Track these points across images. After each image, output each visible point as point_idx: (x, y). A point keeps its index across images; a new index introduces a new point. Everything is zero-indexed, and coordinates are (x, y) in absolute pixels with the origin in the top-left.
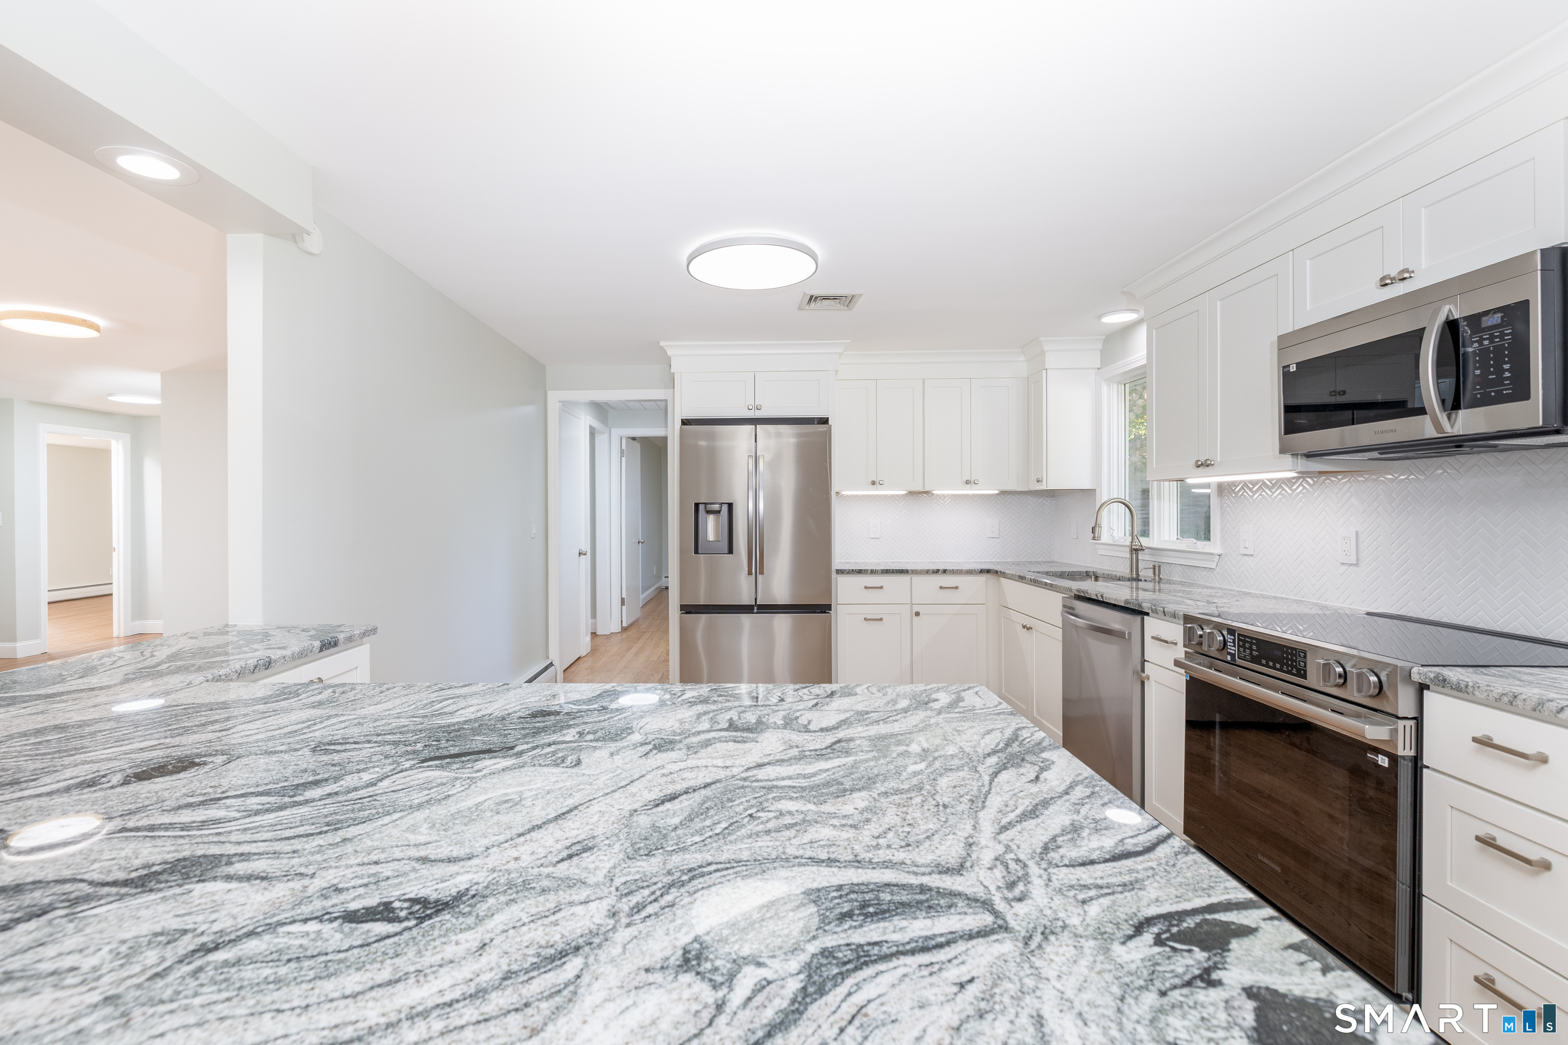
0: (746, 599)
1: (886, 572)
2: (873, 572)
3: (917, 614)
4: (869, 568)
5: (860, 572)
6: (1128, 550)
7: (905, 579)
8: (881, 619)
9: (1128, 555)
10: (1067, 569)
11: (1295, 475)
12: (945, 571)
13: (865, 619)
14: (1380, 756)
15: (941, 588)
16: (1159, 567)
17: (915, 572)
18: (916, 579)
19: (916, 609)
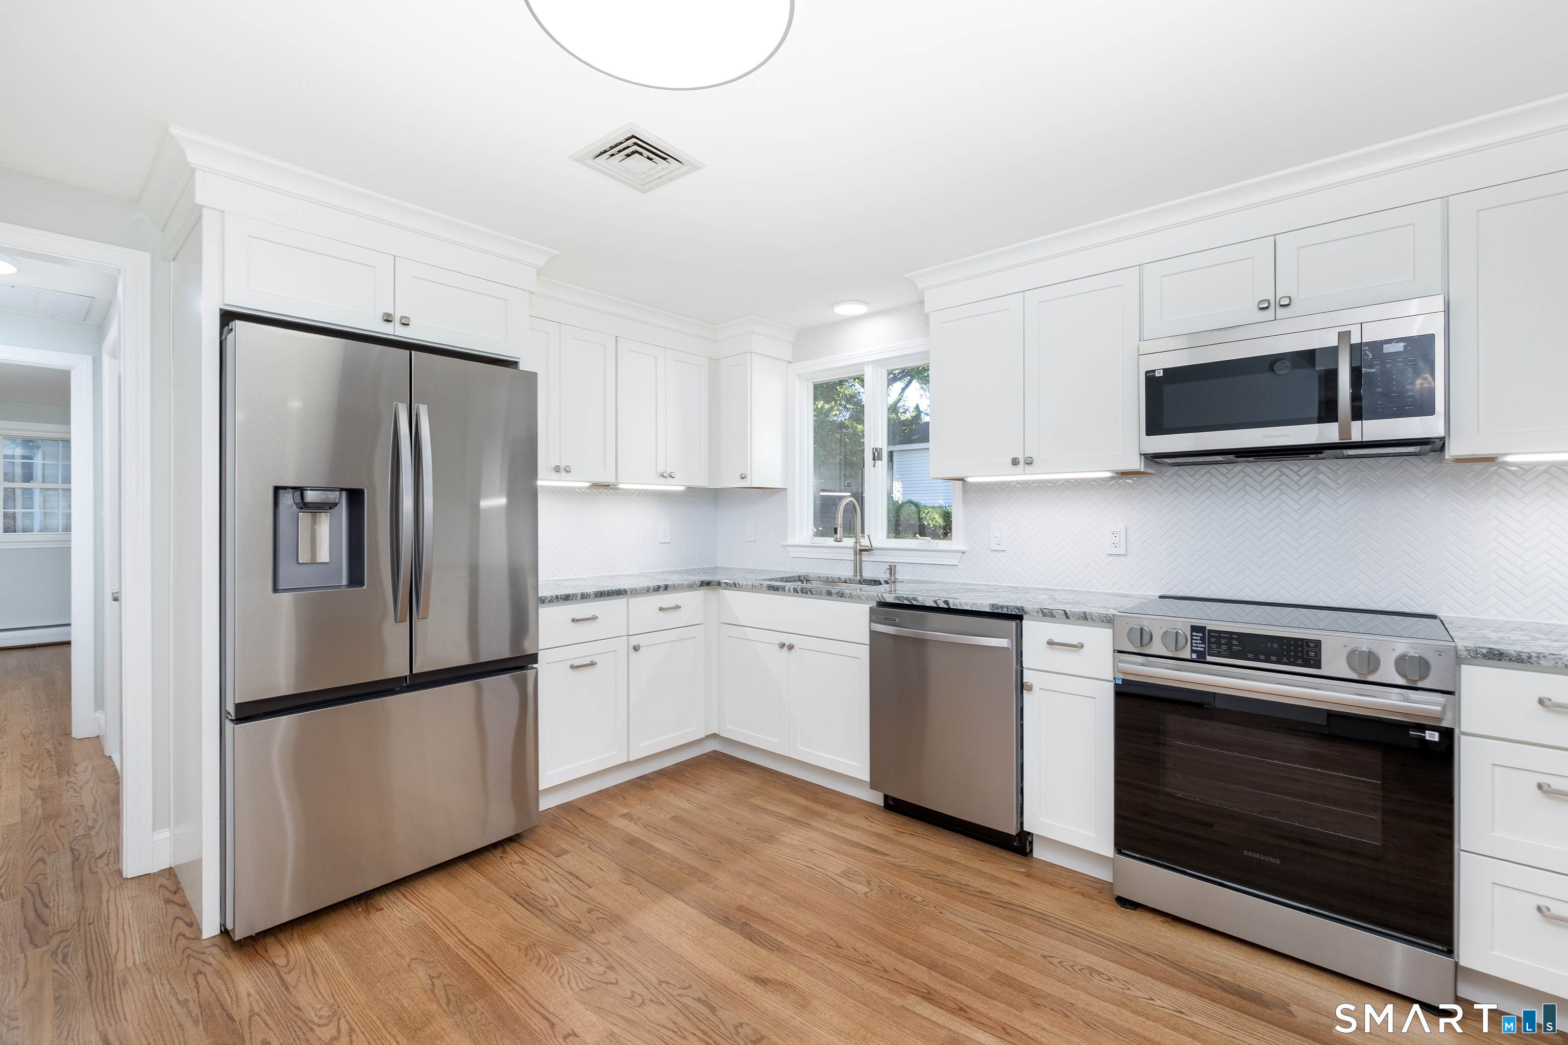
0: (397, 667)
1: (601, 595)
2: (584, 597)
3: (636, 649)
4: (578, 591)
5: (567, 598)
6: (852, 551)
7: (620, 602)
8: (593, 664)
9: (852, 557)
10: (785, 575)
11: (1109, 474)
12: (666, 587)
13: (572, 667)
14: (1427, 732)
15: (661, 609)
16: (895, 566)
17: (635, 592)
18: (635, 601)
19: (634, 641)
